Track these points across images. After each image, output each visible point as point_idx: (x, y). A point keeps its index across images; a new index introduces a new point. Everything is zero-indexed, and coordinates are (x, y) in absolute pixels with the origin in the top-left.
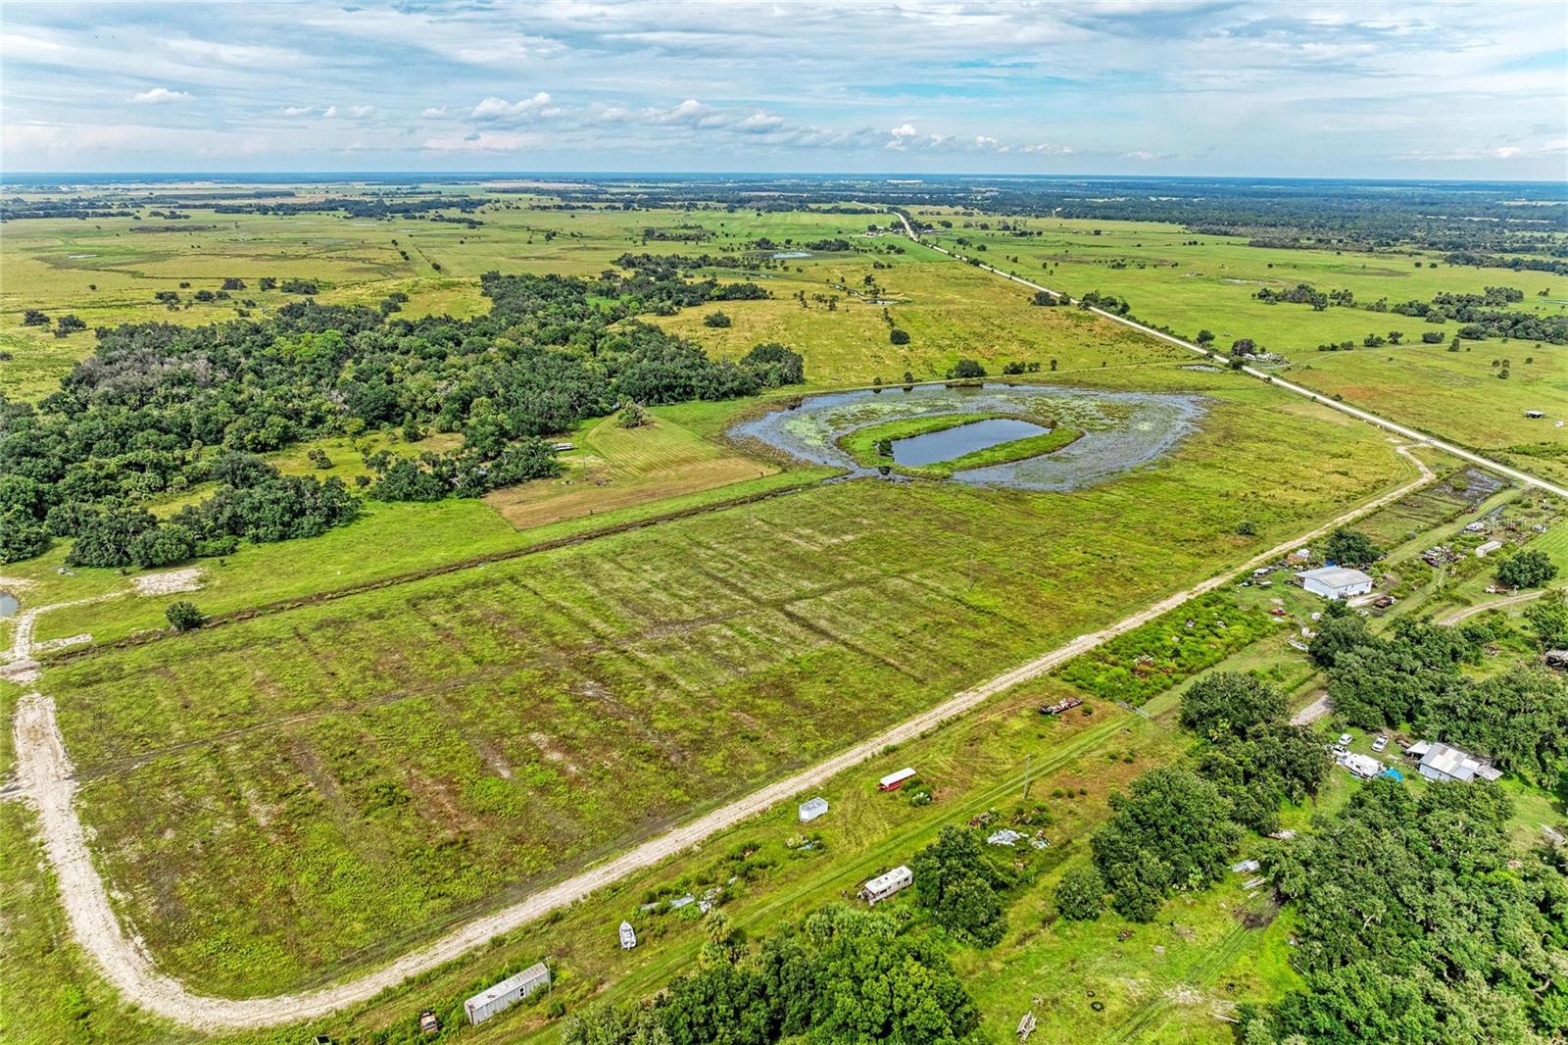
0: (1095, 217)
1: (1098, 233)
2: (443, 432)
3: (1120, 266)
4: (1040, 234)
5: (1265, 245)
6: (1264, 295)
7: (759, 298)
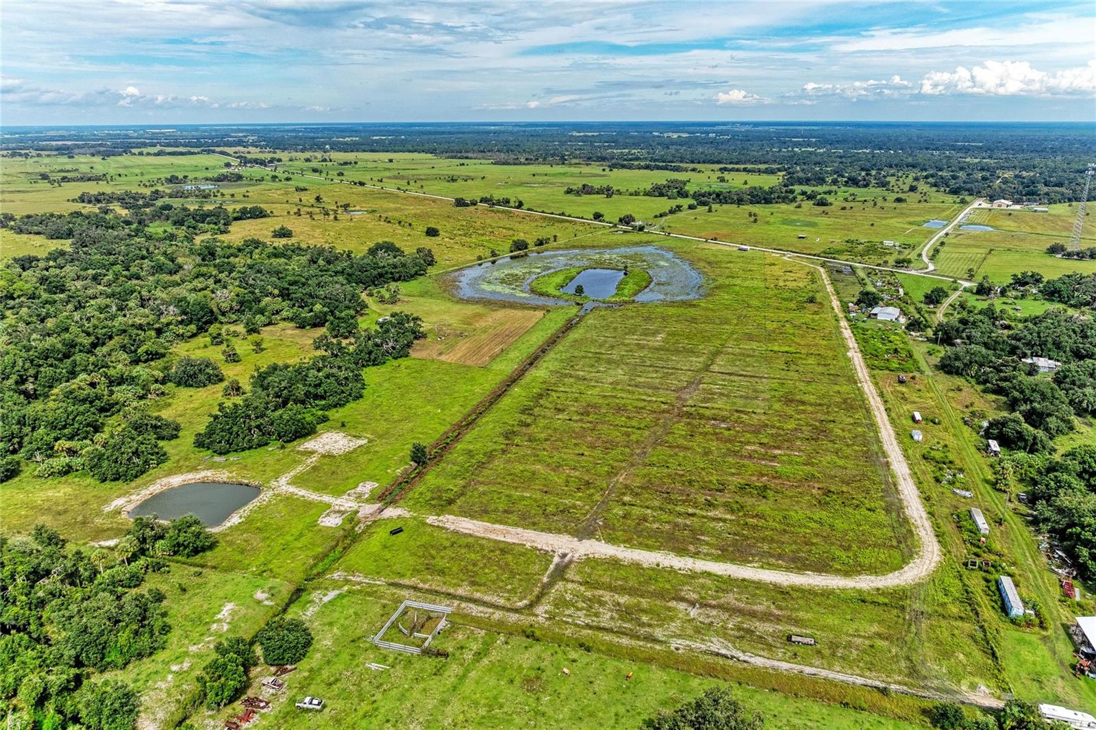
0: (364, 151)
1: (391, 161)
2: (265, 325)
3: (453, 180)
4: (356, 163)
5: (504, 164)
6: (569, 192)
7: (265, 216)
